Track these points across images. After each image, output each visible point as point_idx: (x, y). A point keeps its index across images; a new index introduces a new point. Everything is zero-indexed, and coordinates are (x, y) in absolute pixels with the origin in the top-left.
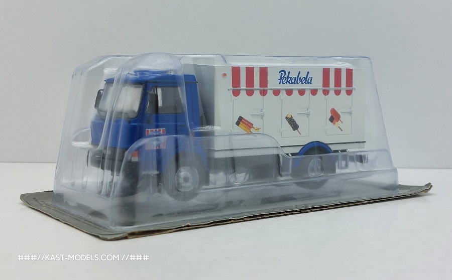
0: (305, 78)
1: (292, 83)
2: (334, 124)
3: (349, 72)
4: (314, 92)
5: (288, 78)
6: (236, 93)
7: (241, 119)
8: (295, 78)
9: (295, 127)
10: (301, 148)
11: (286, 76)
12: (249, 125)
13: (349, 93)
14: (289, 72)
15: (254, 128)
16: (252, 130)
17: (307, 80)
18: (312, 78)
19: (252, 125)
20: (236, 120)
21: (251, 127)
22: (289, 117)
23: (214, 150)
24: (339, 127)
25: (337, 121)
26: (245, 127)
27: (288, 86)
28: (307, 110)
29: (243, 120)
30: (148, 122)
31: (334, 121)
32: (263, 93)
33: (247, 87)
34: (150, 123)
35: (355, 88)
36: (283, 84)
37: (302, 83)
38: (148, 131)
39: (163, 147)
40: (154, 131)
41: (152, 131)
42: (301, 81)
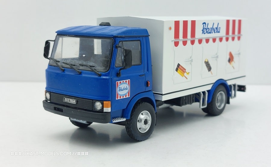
0: (217, 28)
1: (209, 33)
2: (230, 64)
3: (240, 21)
4: (221, 39)
5: (207, 29)
6: (176, 44)
7: (179, 65)
8: (211, 28)
9: (209, 69)
10: (212, 85)
11: (206, 27)
12: (184, 70)
13: (239, 38)
14: (208, 24)
15: (186, 72)
16: (185, 74)
17: (217, 30)
18: (220, 28)
19: (185, 70)
20: (176, 67)
21: (184, 72)
22: (207, 61)
23: (162, 95)
24: (233, 66)
25: (232, 62)
26: (181, 72)
27: (207, 36)
28: (216, 54)
29: (180, 67)
30: (118, 75)
31: (231, 61)
32: (193, 42)
33: (183, 38)
34: (120, 76)
35: (242, 35)
36: (204, 34)
37: (215, 33)
38: (118, 83)
39: (128, 96)
40: (122, 82)
41: (120, 83)
42: (214, 31)
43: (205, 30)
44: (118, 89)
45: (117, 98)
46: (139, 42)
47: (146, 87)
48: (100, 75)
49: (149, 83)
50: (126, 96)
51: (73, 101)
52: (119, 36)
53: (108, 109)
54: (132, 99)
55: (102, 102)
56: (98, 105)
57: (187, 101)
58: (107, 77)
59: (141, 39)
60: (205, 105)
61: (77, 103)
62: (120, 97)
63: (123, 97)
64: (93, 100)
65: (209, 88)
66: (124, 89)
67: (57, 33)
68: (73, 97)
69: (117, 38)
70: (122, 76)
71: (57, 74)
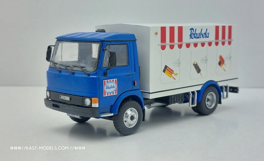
0: (205, 34)
1: (197, 38)
2: (221, 66)
3: (230, 27)
4: (210, 44)
5: (195, 34)
6: (163, 48)
7: (166, 67)
8: (199, 33)
9: (199, 71)
10: (202, 86)
11: (194, 33)
12: (171, 72)
13: (230, 43)
14: (196, 29)
15: (174, 74)
16: (173, 75)
17: (206, 35)
18: (209, 33)
19: (173, 71)
20: (163, 68)
21: (172, 73)
22: (195, 63)
23: (149, 93)
24: (224, 69)
25: (223, 64)
26: (169, 73)
27: (195, 40)
28: (206, 57)
29: (167, 68)
30: (105, 74)
31: (221, 64)
32: (180, 46)
33: (170, 42)
34: (107, 75)
35: (233, 40)
36: (192, 38)
37: (203, 38)
38: (105, 82)
39: (116, 93)
40: (109, 81)
41: (107, 81)
42: (203, 36)
43: (193, 35)
44: (105, 88)
45: (105, 95)
46: (126, 45)
47: (133, 86)
48: (89, 75)
49: (136, 82)
50: (113, 94)
51: (67, 98)
52: (106, 40)
53: (96, 105)
54: (119, 97)
55: (90, 98)
56: (88, 102)
57: (176, 100)
58: (95, 77)
59: (128, 43)
60: (195, 104)
61: (70, 100)
62: (108, 94)
63: (110, 94)
64: (83, 97)
65: (199, 88)
66: (111, 87)
67: (56, 39)
68: (67, 95)
69: (104, 42)
70: (109, 75)
71: (55, 74)
